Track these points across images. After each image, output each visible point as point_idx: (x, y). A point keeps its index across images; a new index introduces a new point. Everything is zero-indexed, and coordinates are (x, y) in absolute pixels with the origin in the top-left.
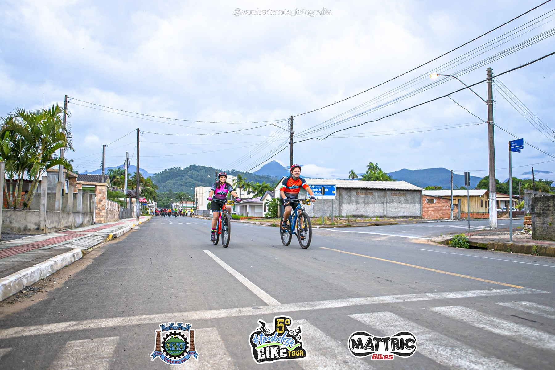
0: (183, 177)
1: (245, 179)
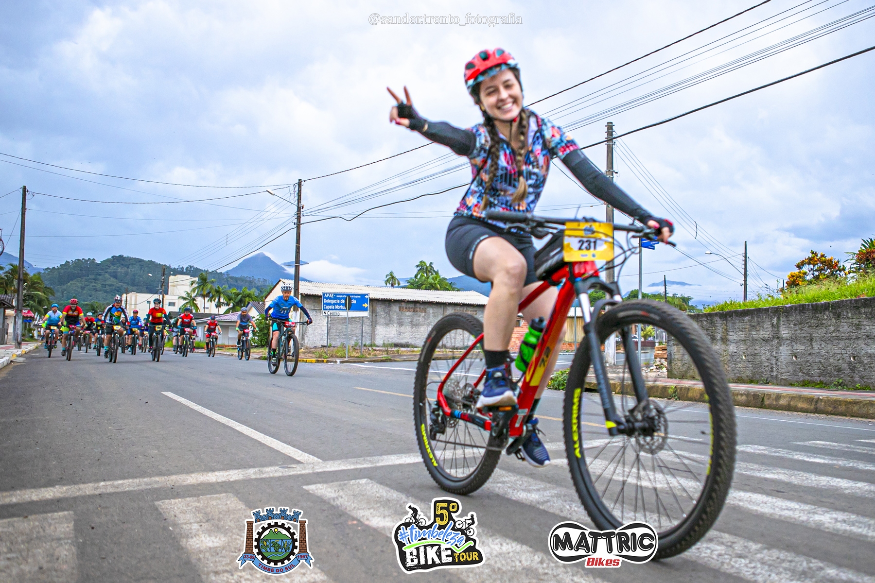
0: (100, 275)
1: (212, 282)
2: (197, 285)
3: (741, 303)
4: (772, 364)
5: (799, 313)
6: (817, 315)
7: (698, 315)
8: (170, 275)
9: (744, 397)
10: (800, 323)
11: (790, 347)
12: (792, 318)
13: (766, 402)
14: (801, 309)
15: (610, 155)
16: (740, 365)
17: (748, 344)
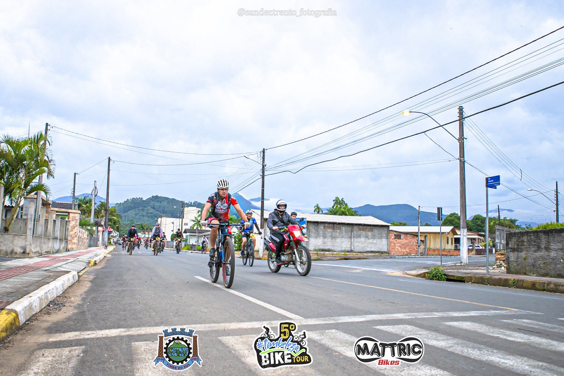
0: (145, 207)
7: (528, 232)
8: (185, 207)
16: (559, 266)
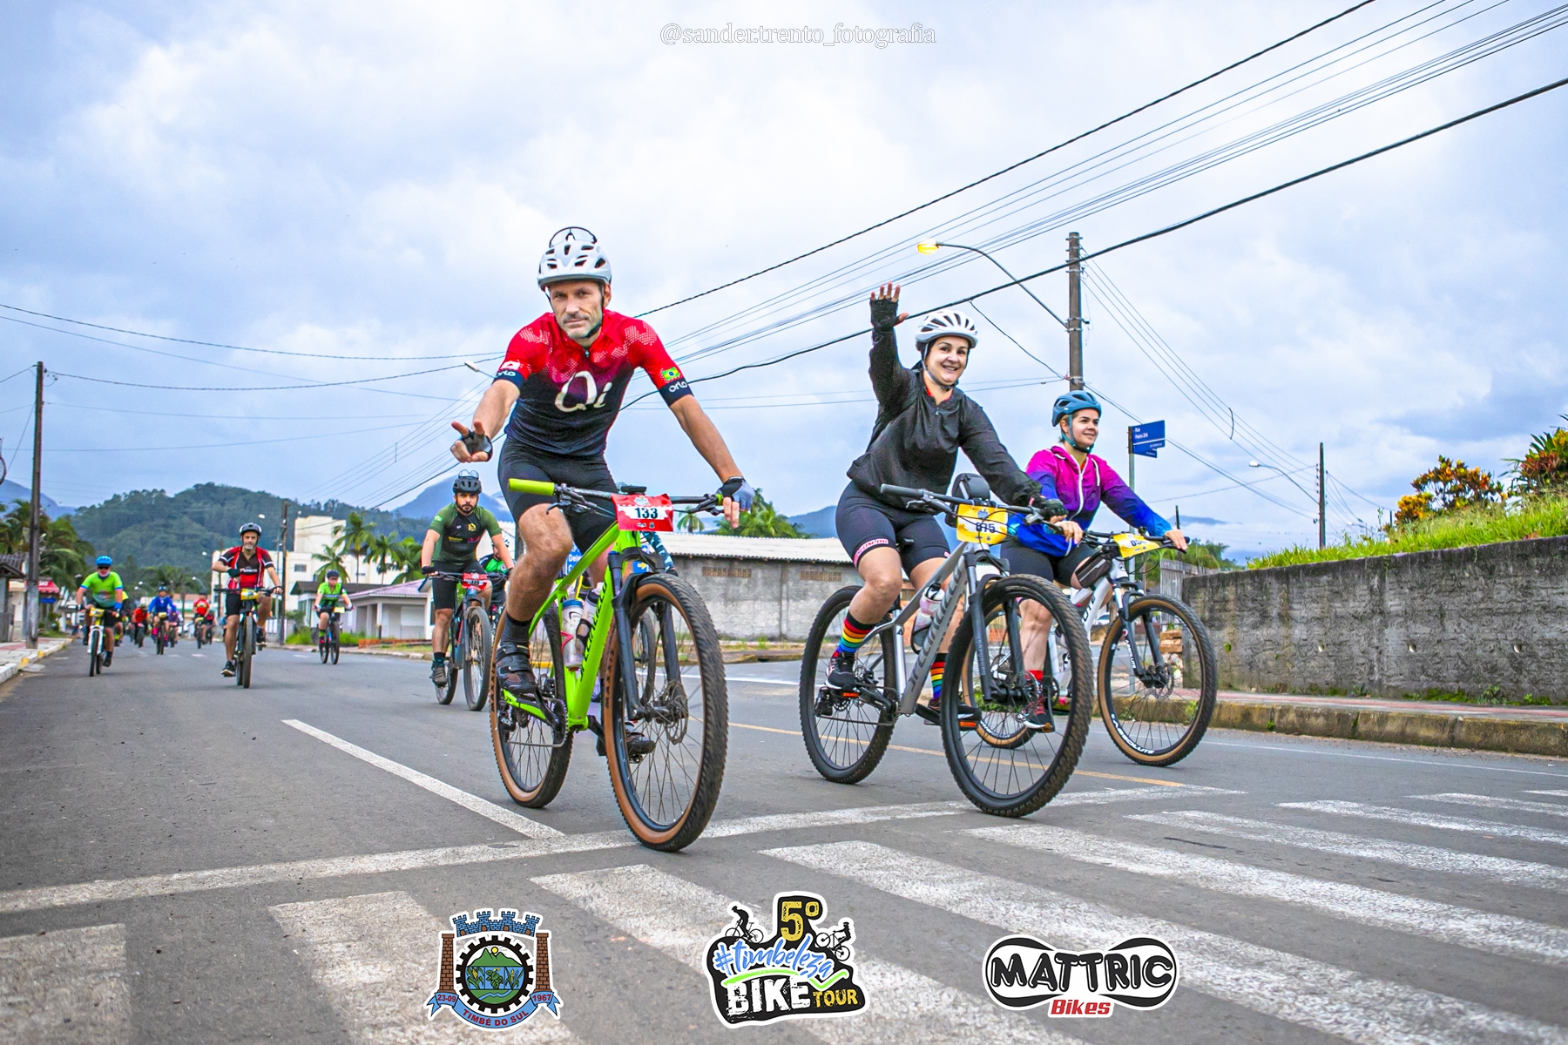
0: (174, 518)
1: (371, 528)
2: (344, 534)
3: (1315, 551)
4: (1371, 661)
5: (1420, 569)
6: (1452, 572)
7: (1237, 574)
8: (296, 516)
9: (1321, 721)
10: (1422, 586)
11: (1403, 630)
12: (1407, 577)
13: (1362, 728)
14: (1422, 560)
15: (1075, 291)
16: (1313, 663)
17: (1328, 625)
